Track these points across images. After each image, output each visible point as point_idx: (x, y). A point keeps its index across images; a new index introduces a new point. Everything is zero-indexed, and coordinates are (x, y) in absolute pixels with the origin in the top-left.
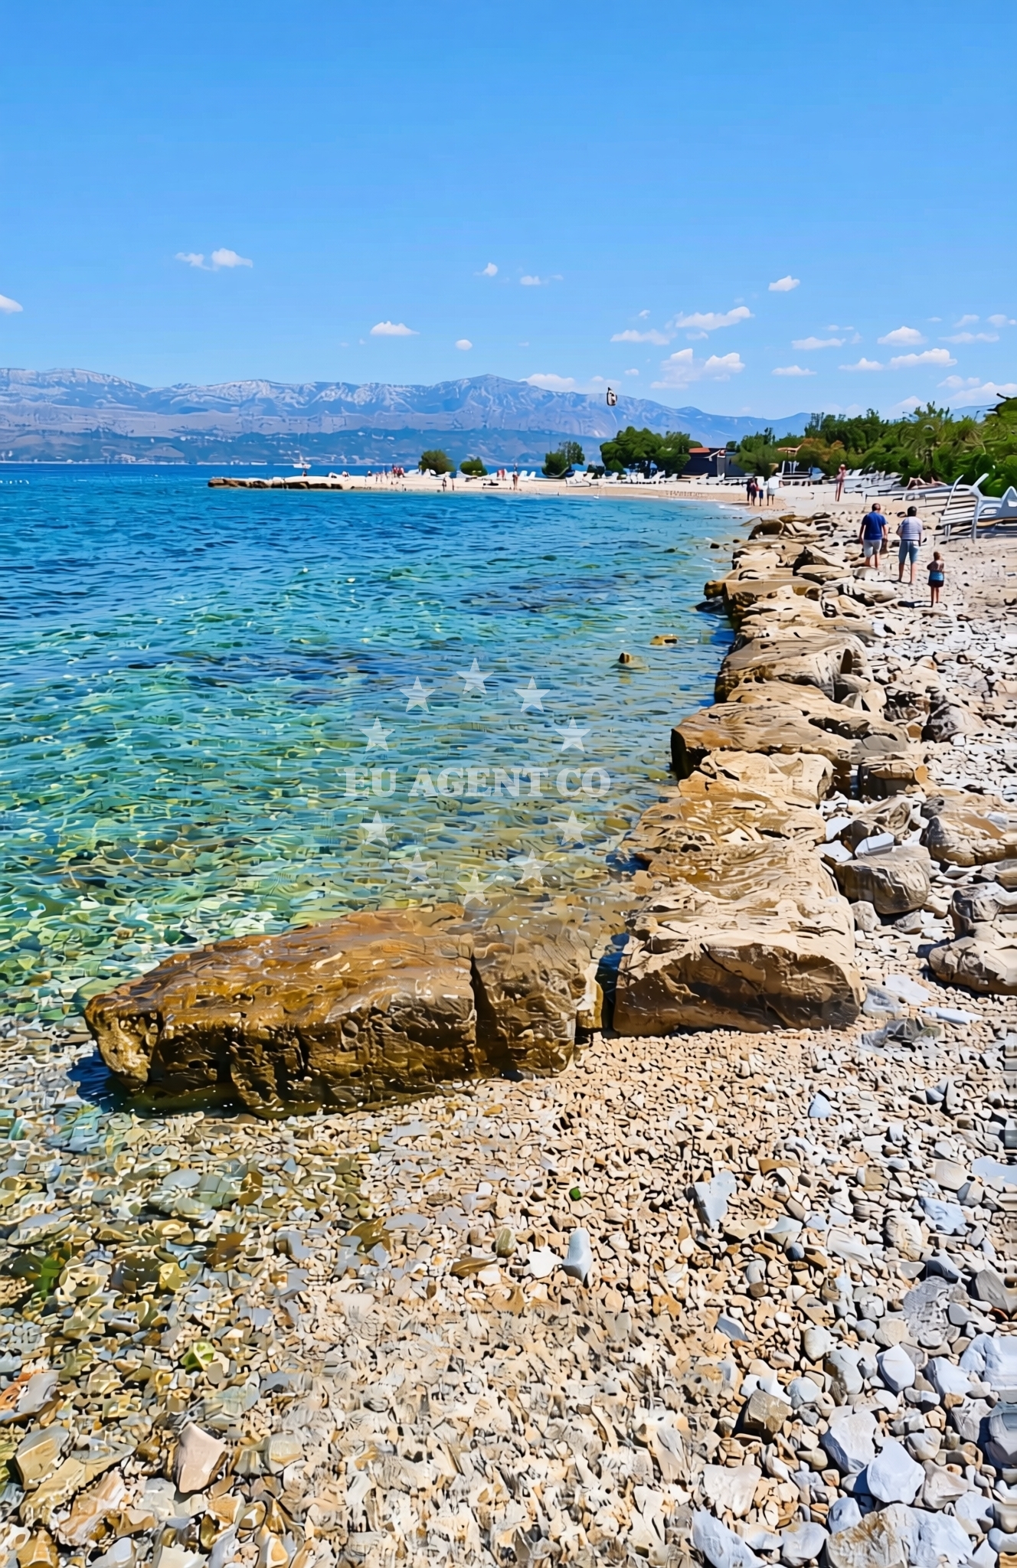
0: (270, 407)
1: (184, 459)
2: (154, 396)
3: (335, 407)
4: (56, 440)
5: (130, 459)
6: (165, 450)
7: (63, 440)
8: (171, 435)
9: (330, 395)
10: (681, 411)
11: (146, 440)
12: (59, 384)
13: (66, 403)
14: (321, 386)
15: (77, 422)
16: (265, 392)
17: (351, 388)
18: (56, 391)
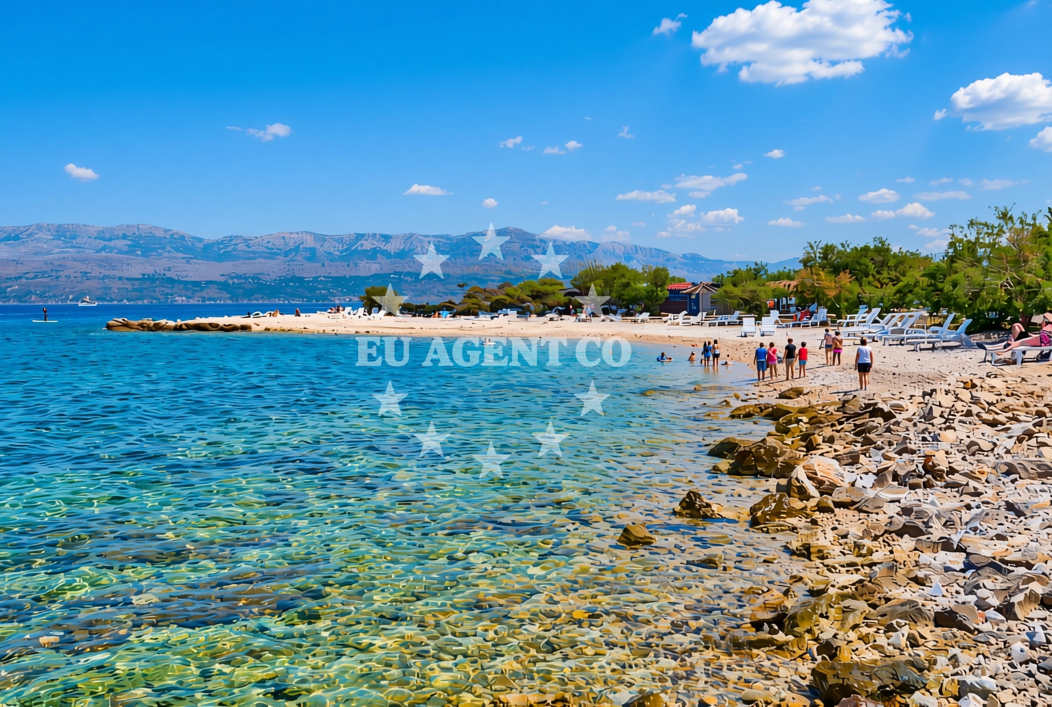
0: (312, 255)
1: (231, 298)
2: (208, 247)
3: (372, 254)
4: (115, 286)
5: (180, 300)
6: (212, 292)
7: (119, 284)
8: (222, 279)
9: (367, 245)
10: (684, 256)
11: (197, 284)
12: (124, 237)
13: (127, 253)
14: (360, 237)
15: (138, 268)
16: (310, 242)
17: (386, 238)
18: (121, 244)
